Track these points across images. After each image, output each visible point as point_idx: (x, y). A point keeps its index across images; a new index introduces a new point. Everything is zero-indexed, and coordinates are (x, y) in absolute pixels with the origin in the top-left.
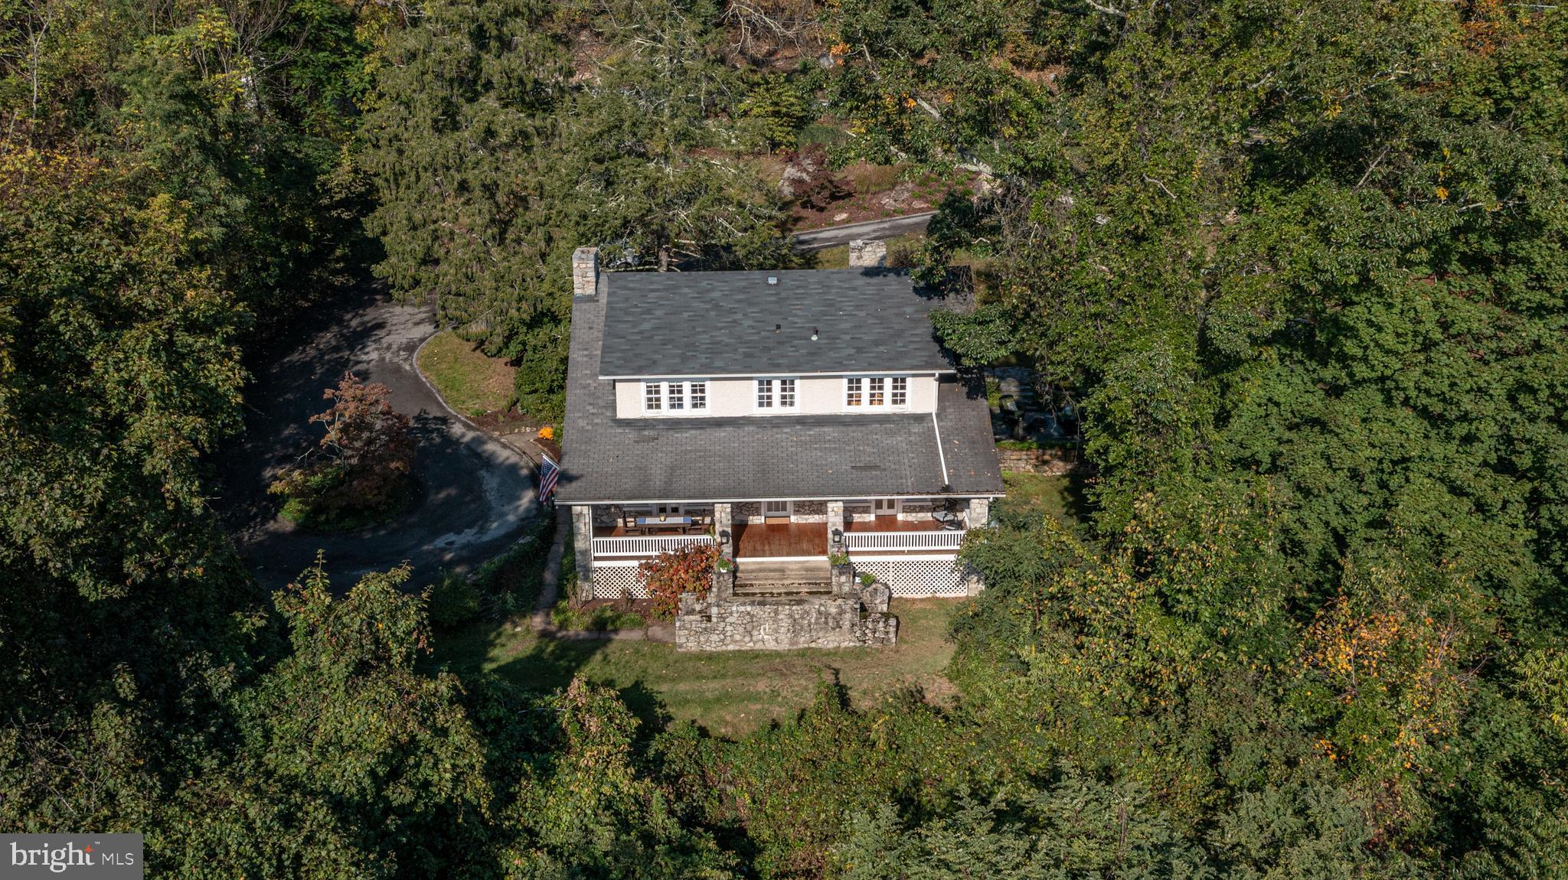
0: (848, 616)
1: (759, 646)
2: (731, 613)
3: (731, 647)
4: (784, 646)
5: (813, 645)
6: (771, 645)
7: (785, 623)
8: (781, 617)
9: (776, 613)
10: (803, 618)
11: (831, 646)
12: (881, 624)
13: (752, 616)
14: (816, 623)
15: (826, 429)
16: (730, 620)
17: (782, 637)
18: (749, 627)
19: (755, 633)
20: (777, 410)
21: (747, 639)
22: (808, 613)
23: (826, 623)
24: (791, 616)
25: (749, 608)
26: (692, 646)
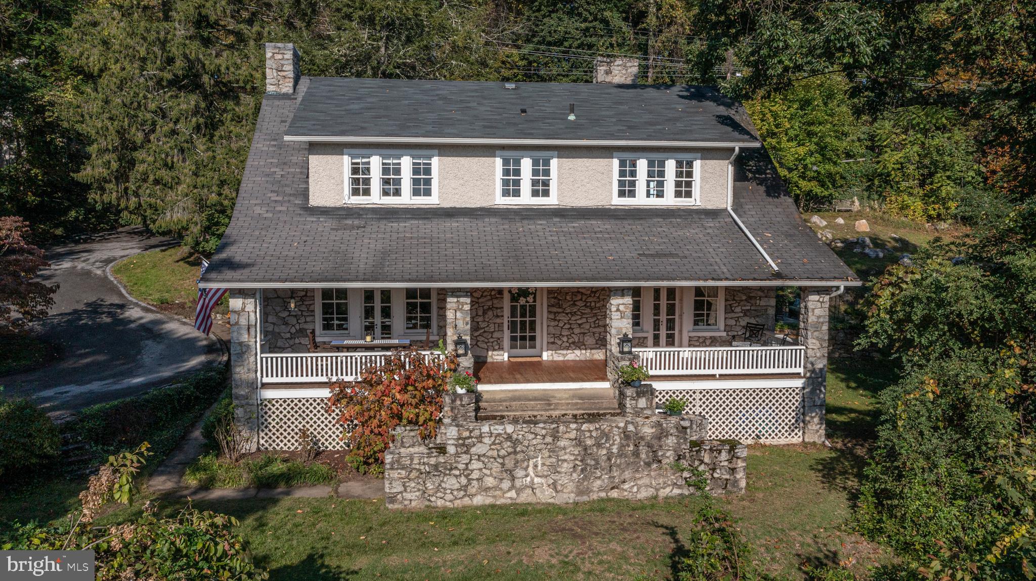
0: (671, 441)
1: (525, 497)
2: (480, 438)
3: (478, 500)
4: (568, 497)
5: (614, 494)
6: (546, 495)
7: (570, 455)
8: (562, 443)
9: (556, 437)
10: (599, 445)
11: (644, 494)
12: (724, 456)
13: (516, 443)
14: (621, 455)
15: (594, 222)
16: (478, 449)
17: (563, 480)
18: (510, 463)
19: (519, 473)
20: (526, 198)
21: (506, 484)
22: (606, 435)
23: (636, 454)
24: (578, 442)
25: (510, 429)
26: (413, 499)
